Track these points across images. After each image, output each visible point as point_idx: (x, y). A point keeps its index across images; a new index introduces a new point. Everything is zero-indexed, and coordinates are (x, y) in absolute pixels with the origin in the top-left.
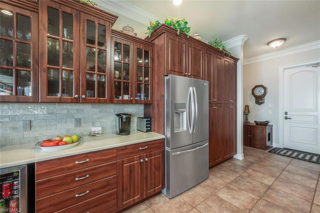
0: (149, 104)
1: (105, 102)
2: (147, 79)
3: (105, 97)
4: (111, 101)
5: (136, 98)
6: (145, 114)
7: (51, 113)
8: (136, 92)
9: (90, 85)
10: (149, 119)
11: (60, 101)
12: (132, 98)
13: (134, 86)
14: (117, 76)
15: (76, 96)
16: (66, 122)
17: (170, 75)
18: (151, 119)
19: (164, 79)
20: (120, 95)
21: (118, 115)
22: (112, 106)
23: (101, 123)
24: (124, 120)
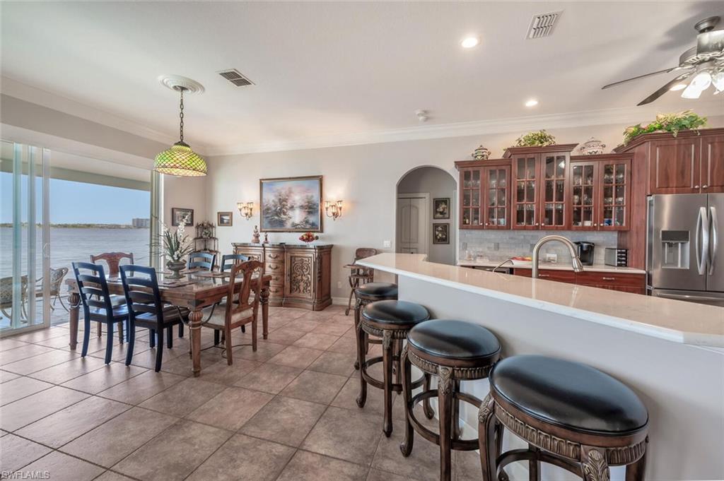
0: (625, 232)
1: (563, 229)
2: (620, 199)
3: (562, 224)
4: (569, 228)
5: (602, 225)
6: (619, 245)
7: (512, 238)
8: (603, 217)
9: (548, 213)
10: (624, 251)
11: (525, 228)
12: (595, 225)
13: (600, 211)
14: (576, 201)
15: (537, 224)
16: (522, 247)
17: (654, 196)
18: (626, 251)
19: (646, 200)
20: (580, 221)
21: (577, 243)
22: (569, 233)
23: (556, 250)
24: (585, 249)
